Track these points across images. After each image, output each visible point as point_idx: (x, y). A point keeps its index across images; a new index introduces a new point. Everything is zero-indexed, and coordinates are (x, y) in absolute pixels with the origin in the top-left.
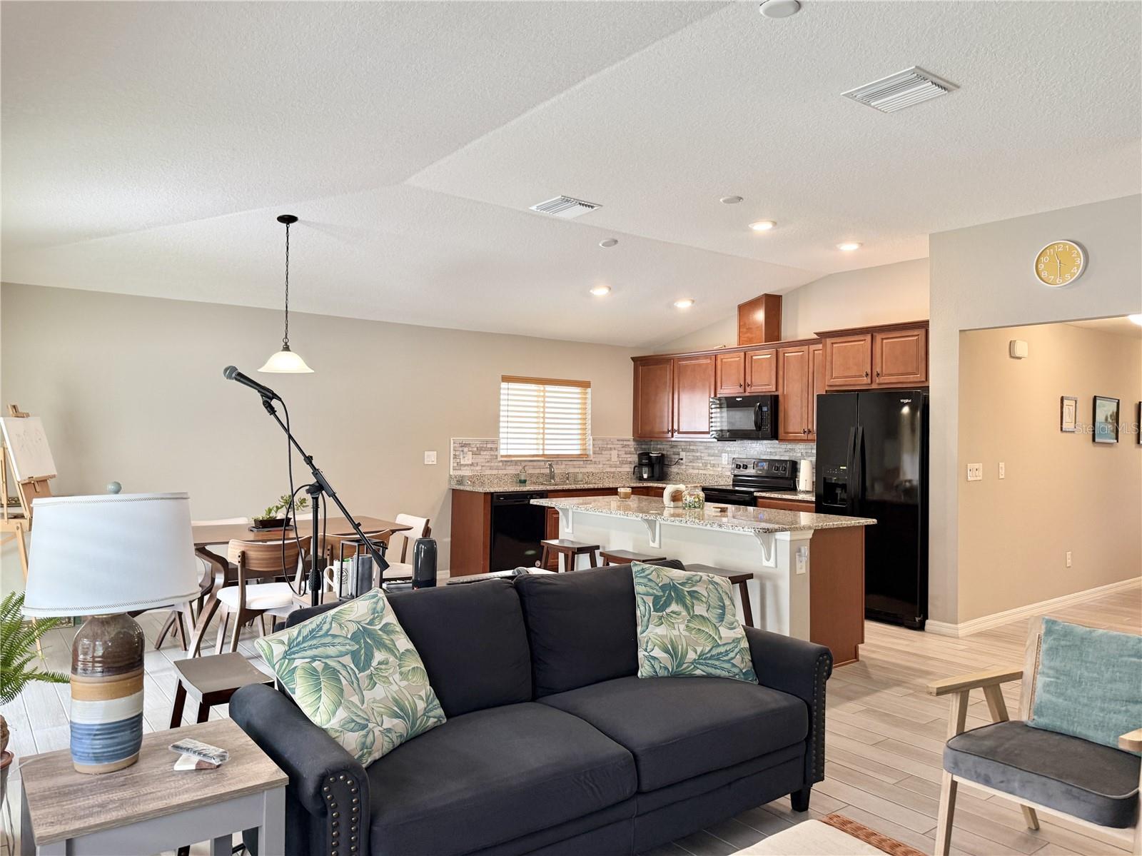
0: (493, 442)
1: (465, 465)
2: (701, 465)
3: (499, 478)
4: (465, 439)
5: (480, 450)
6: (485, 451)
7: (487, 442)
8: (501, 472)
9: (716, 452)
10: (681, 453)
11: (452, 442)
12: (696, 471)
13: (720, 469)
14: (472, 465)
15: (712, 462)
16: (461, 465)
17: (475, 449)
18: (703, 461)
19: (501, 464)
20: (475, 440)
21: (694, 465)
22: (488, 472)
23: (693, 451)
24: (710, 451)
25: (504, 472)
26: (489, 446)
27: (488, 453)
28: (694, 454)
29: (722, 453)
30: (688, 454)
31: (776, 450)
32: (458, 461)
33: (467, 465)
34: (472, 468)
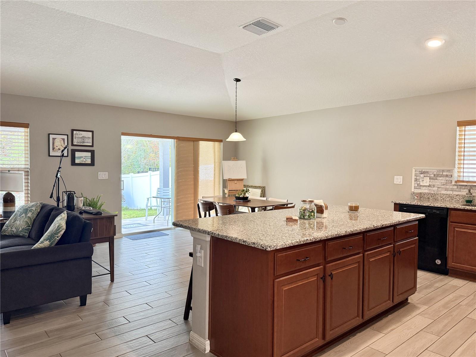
0: (449, 171)
1: (424, 186)
3: (451, 197)
4: (424, 169)
5: (436, 177)
6: (441, 177)
7: (443, 171)
8: (455, 193)
11: (414, 170)
14: (429, 186)
16: (421, 186)
17: (433, 176)
19: (456, 187)
20: (433, 170)
22: (444, 192)
25: (457, 193)
26: (444, 173)
27: (444, 179)
32: (418, 183)
33: (426, 186)
34: (430, 188)
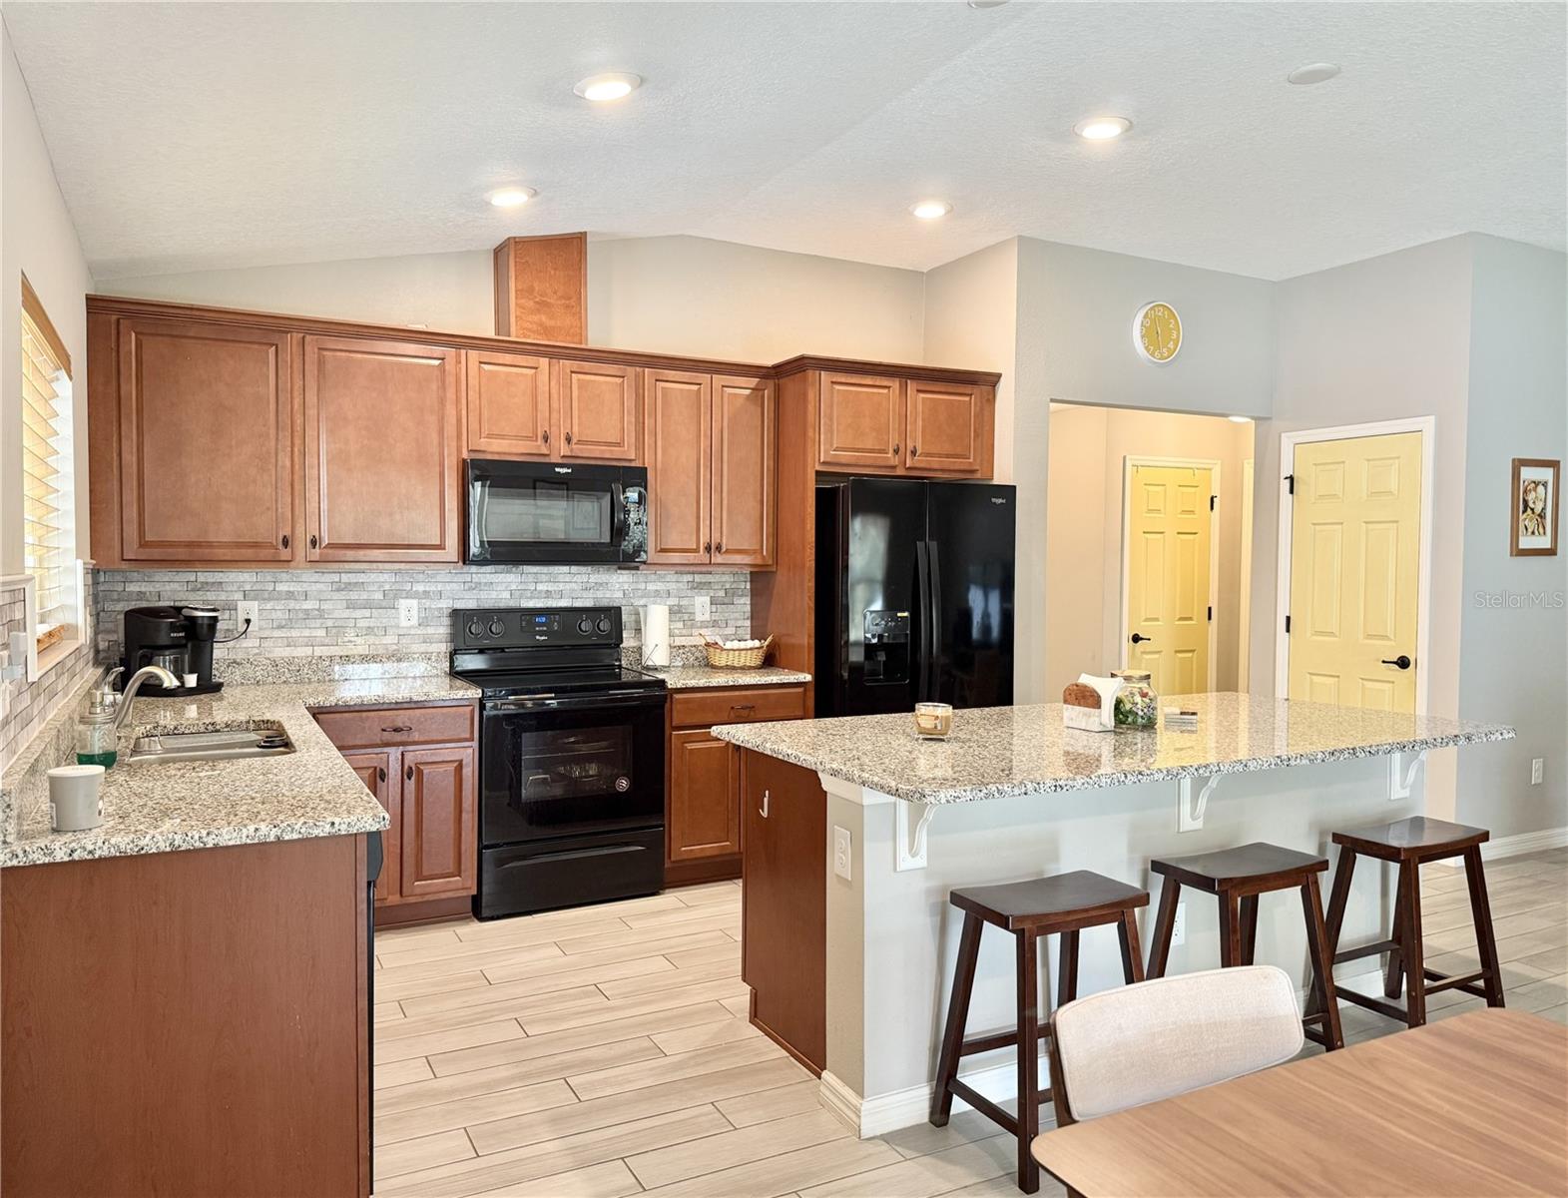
2: (322, 633)
9: (379, 596)
10: (240, 605)
12: (303, 652)
13: (390, 639)
15: (362, 623)
18: (330, 623)
21: (295, 633)
23: (290, 595)
24: (354, 596)
28: (292, 604)
29: (396, 597)
30: (269, 606)
31: (561, 586)
